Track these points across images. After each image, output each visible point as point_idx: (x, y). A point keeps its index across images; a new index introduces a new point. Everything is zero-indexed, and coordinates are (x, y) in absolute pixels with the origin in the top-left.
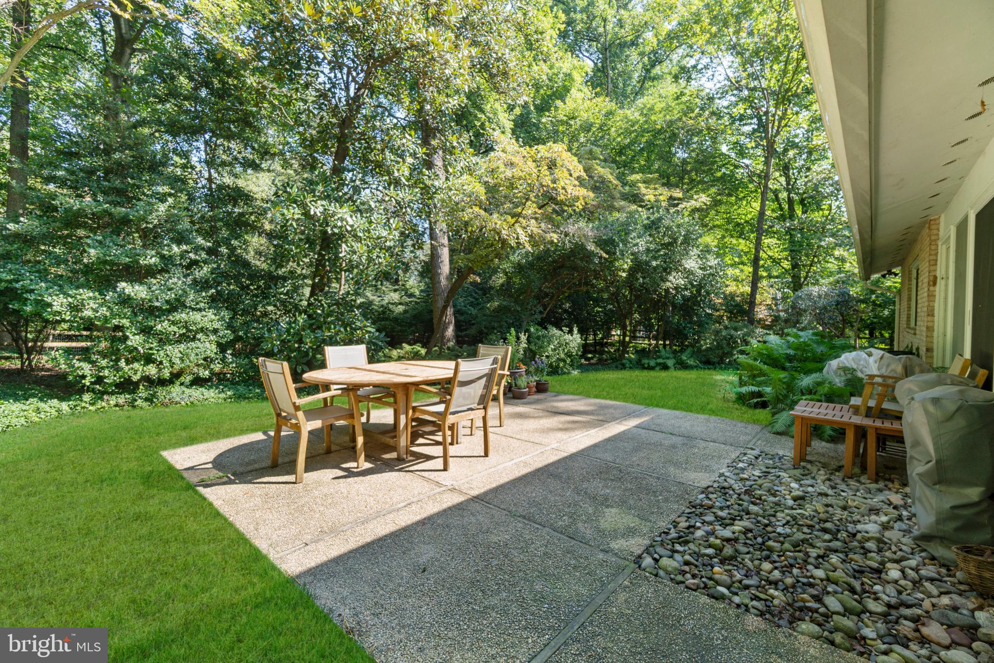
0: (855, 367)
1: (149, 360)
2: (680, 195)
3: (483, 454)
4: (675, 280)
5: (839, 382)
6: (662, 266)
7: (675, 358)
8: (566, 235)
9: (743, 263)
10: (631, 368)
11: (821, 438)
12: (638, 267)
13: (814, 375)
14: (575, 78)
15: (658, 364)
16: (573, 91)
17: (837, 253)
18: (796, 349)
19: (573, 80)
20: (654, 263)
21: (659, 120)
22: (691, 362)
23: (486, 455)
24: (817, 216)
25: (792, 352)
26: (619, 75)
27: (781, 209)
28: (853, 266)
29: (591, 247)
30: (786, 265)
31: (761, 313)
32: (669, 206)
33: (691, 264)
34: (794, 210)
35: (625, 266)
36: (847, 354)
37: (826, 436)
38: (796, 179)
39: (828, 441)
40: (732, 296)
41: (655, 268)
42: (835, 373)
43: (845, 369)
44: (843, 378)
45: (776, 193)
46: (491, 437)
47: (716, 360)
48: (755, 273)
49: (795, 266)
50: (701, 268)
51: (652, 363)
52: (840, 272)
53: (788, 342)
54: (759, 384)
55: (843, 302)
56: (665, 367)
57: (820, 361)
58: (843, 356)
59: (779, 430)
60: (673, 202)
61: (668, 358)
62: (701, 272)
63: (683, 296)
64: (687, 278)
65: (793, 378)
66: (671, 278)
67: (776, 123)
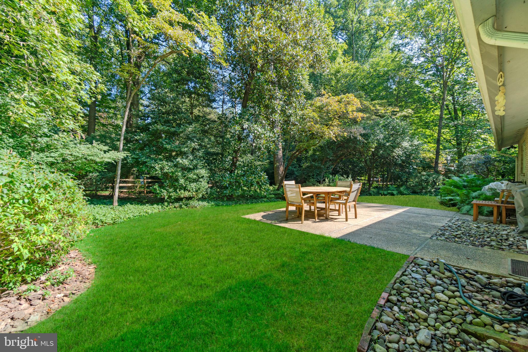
0: (496, 188)
1: (185, 189)
2: (398, 110)
3: (354, 217)
4: (398, 152)
5: (489, 194)
6: (391, 146)
7: (397, 190)
8: (351, 133)
9: (429, 142)
10: (374, 195)
11: (482, 215)
12: (380, 146)
13: (478, 192)
14: (339, 53)
15: (389, 193)
16: (338, 59)
17: (483, 136)
18: (468, 182)
19: (338, 53)
20: (388, 144)
21: (382, 70)
22: (405, 192)
23: (356, 217)
24: (471, 118)
25: (466, 184)
26: (359, 47)
27: (450, 113)
28: (492, 143)
29: (359, 138)
30: (454, 142)
31: (441, 168)
32: (392, 115)
33: (405, 144)
34: (457, 114)
35: (374, 146)
36: (492, 183)
37: (484, 214)
38: (458, 98)
39: (485, 216)
40: (424, 159)
41: (388, 146)
42: (487, 190)
43: (491, 189)
44: (491, 193)
45: (447, 106)
46: (348, 214)
47: (419, 191)
48: (438, 147)
49: (459, 144)
50: (410, 146)
51: (386, 193)
52: (484, 145)
53: (463, 179)
54: (453, 196)
55: (488, 162)
56: (393, 194)
57: (480, 187)
58: (491, 184)
59: (464, 213)
60: (394, 113)
61: (393, 190)
62: (410, 148)
63: (401, 160)
64: (403, 151)
65: (469, 193)
66: (395, 151)
67: (448, 73)
